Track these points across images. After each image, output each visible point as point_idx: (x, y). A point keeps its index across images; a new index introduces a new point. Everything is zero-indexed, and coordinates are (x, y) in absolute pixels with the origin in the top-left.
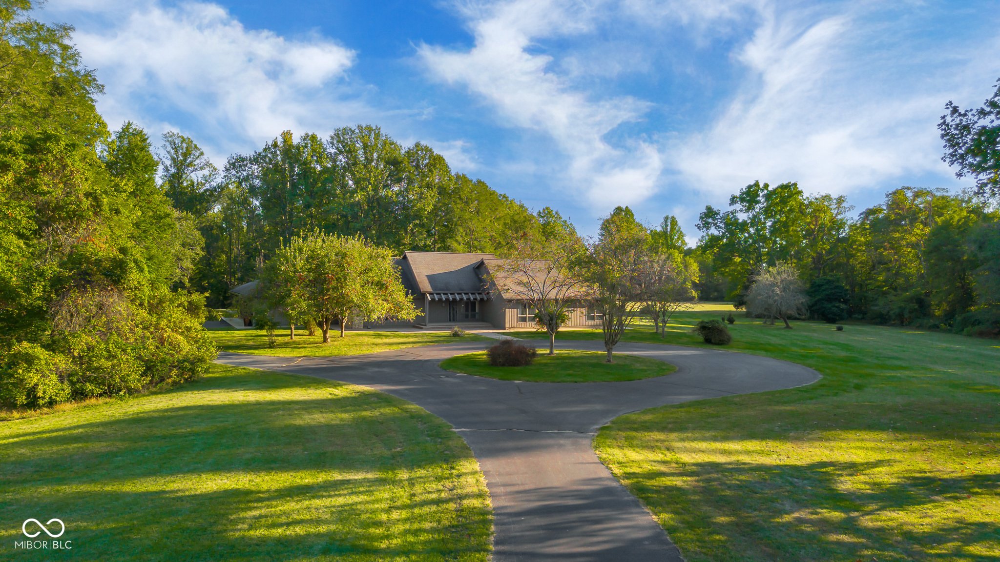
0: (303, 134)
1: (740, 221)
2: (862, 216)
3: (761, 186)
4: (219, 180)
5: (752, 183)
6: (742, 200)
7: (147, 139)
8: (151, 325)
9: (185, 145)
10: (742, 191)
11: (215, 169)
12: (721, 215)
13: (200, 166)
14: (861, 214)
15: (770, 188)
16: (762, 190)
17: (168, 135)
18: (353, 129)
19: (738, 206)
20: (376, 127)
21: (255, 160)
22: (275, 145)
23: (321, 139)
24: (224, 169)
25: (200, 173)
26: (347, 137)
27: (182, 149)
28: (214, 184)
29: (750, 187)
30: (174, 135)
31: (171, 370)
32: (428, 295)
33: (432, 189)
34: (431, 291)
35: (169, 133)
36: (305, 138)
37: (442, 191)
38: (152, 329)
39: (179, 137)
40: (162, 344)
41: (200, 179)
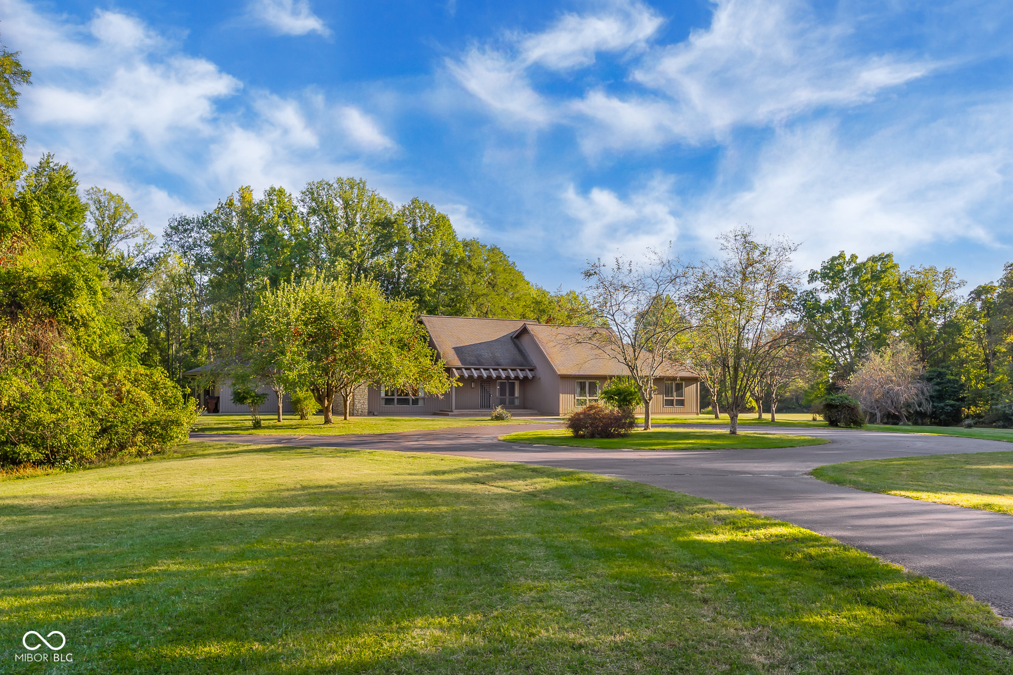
0: (268, 188)
1: (823, 302)
2: (972, 295)
3: (848, 257)
4: (155, 250)
5: (837, 255)
6: (824, 276)
7: (73, 175)
8: (104, 374)
9: (112, 205)
10: (824, 265)
11: (151, 236)
12: (799, 295)
13: (131, 232)
14: (971, 293)
15: (859, 261)
16: (849, 263)
17: (91, 191)
18: (331, 183)
19: (819, 284)
20: (361, 180)
21: (203, 224)
22: (230, 204)
23: (290, 195)
24: (164, 234)
25: (132, 242)
26: (323, 193)
27: (109, 210)
28: (149, 255)
29: (834, 259)
30: (100, 191)
31: (134, 435)
32: (454, 370)
33: (435, 256)
34: (459, 364)
35: (92, 189)
36: (271, 192)
37: (448, 259)
38: (106, 381)
39: (105, 195)
40: (120, 400)
41: (131, 249)
